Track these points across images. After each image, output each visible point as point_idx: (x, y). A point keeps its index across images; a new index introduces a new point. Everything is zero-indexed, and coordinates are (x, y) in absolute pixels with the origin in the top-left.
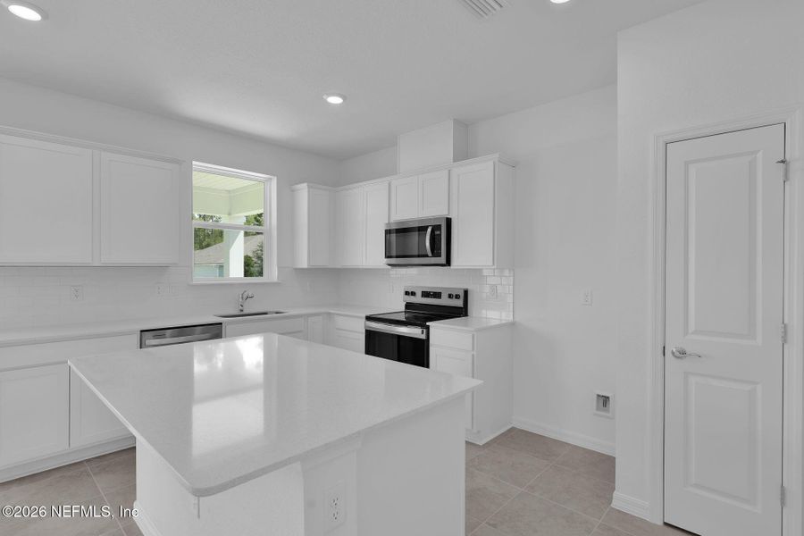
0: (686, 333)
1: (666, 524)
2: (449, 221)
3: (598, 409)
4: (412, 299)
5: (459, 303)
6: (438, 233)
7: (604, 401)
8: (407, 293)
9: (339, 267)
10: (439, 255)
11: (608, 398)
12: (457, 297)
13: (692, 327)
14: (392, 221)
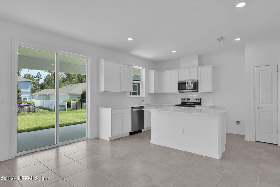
0: (260, 104)
1: (256, 141)
2: (198, 81)
3: (237, 124)
4: (184, 101)
5: (199, 101)
6: (195, 84)
7: (238, 122)
8: (182, 99)
9: (160, 93)
10: (196, 89)
11: (239, 121)
12: (199, 100)
13: (261, 102)
14: (179, 81)
